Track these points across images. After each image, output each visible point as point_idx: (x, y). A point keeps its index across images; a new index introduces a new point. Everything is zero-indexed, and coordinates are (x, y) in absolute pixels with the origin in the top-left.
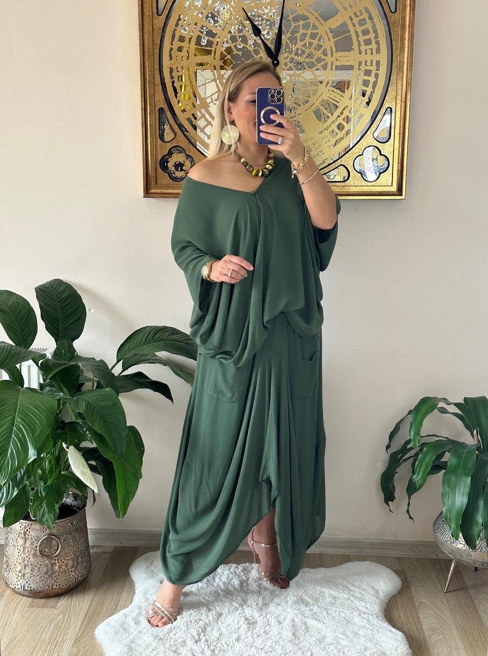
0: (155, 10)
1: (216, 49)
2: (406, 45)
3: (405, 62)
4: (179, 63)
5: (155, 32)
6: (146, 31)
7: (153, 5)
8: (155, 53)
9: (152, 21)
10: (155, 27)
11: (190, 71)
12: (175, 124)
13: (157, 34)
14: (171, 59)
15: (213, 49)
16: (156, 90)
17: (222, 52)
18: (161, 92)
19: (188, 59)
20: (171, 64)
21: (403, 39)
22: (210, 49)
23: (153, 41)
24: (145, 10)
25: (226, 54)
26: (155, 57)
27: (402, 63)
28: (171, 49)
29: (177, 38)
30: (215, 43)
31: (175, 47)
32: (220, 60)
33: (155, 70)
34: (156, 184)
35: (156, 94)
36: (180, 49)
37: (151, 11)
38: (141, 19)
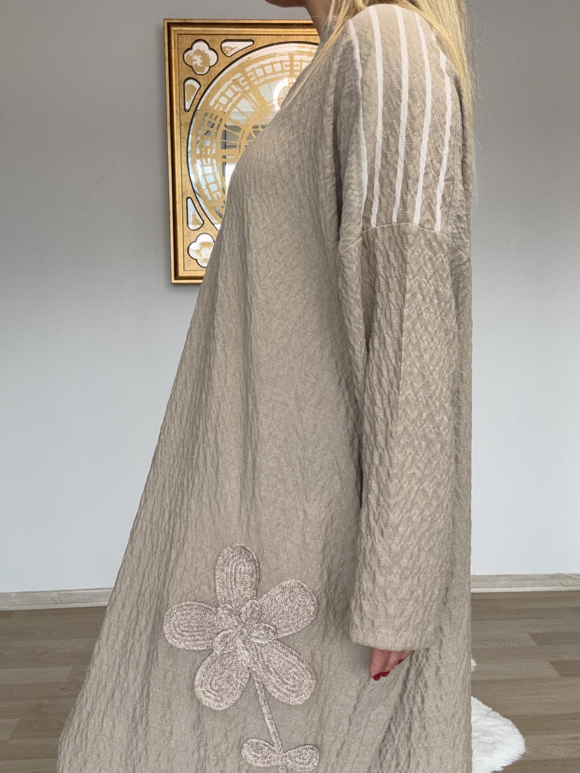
0: (182, 107)
1: (241, 143)
7: (181, 101)
8: (182, 146)
9: (180, 117)
10: (183, 122)
12: (203, 213)
15: (238, 143)
16: (184, 181)
18: (189, 181)
22: (234, 142)
23: (181, 135)
24: (173, 106)
26: (183, 149)
30: (240, 137)
33: (183, 162)
34: (184, 270)
35: (184, 184)
37: (179, 108)
38: (169, 115)
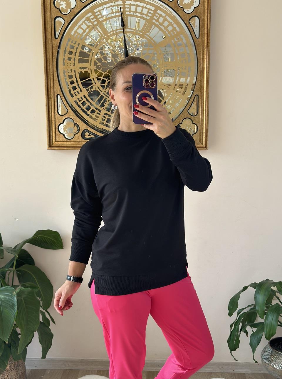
0: (53, 35)
1: (91, 59)
2: (205, 57)
3: (205, 68)
4: (69, 68)
5: (53, 49)
6: (48, 48)
7: (52, 32)
8: (54, 61)
9: (52, 42)
10: (54, 45)
11: (76, 72)
12: (67, 104)
13: (55, 50)
14: (64, 64)
15: (90, 59)
16: (55, 84)
17: (95, 61)
18: (59, 84)
19: (74, 65)
20: (64, 68)
21: (203, 54)
22: (88, 59)
23: (52, 54)
24: (47, 35)
25: (98, 62)
26: (54, 63)
27: (203, 68)
28: (64, 59)
29: (67, 52)
30: (91, 55)
31: (66, 58)
32: (94, 66)
33: (54, 71)
34: (56, 141)
35: (55, 86)
36: (70, 59)
37: (51, 36)
38: (44, 41)
